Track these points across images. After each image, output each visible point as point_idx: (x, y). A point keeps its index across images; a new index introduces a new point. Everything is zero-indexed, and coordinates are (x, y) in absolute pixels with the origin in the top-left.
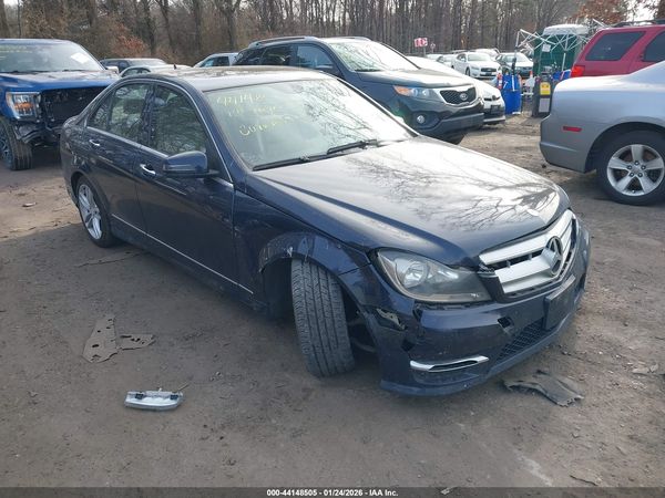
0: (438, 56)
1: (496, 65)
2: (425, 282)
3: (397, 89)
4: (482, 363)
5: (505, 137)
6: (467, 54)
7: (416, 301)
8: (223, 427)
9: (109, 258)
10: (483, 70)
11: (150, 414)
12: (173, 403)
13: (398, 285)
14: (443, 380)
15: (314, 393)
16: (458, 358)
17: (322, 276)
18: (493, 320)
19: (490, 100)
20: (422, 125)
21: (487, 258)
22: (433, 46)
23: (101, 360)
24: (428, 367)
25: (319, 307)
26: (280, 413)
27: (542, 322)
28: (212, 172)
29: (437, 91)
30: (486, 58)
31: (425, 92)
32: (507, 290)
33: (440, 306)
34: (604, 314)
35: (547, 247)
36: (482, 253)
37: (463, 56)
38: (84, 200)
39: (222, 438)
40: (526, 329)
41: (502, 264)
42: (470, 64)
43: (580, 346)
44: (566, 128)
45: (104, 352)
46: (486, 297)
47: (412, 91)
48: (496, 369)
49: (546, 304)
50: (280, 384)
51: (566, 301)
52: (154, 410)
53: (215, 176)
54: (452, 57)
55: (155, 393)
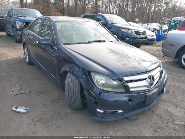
0: (141, 24)
1: (158, 28)
2: (106, 84)
3: (122, 29)
4: (121, 113)
5: (155, 47)
6: (150, 24)
7: (101, 89)
8: (37, 121)
9: (29, 68)
10: (154, 29)
11: (18, 114)
12: (25, 111)
13: (96, 84)
14: (107, 116)
15: (69, 115)
16: (112, 110)
17: (75, 78)
18: (126, 99)
19: (152, 36)
20: (127, 40)
21: (126, 79)
22: (141, 21)
23: (12, 95)
24: (101, 111)
25: (72, 87)
26: (56, 119)
27: (144, 102)
28: (52, 44)
29: (134, 31)
30: (155, 26)
31: (130, 31)
32: (131, 90)
33: (108, 92)
34: (170, 103)
35: (148, 78)
36: (124, 77)
37: (149, 25)
38: (25, 50)
39: (35, 124)
40: (138, 103)
41: (131, 81)
42: (150, 27)
43: (159, 112)
44: (170, 45)
45: (14, 93)
46: (124, 91)
47: (126, 30)
48: (126, 115)
49: (146, 96)
50: (60, 110)
51: (154, 96)
52: (19, 113)
53: (53, 45)
54: (145, 25)
55: (21, 107)
